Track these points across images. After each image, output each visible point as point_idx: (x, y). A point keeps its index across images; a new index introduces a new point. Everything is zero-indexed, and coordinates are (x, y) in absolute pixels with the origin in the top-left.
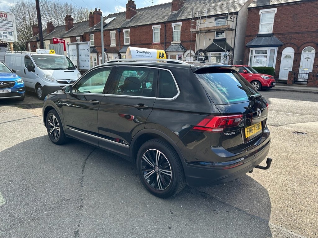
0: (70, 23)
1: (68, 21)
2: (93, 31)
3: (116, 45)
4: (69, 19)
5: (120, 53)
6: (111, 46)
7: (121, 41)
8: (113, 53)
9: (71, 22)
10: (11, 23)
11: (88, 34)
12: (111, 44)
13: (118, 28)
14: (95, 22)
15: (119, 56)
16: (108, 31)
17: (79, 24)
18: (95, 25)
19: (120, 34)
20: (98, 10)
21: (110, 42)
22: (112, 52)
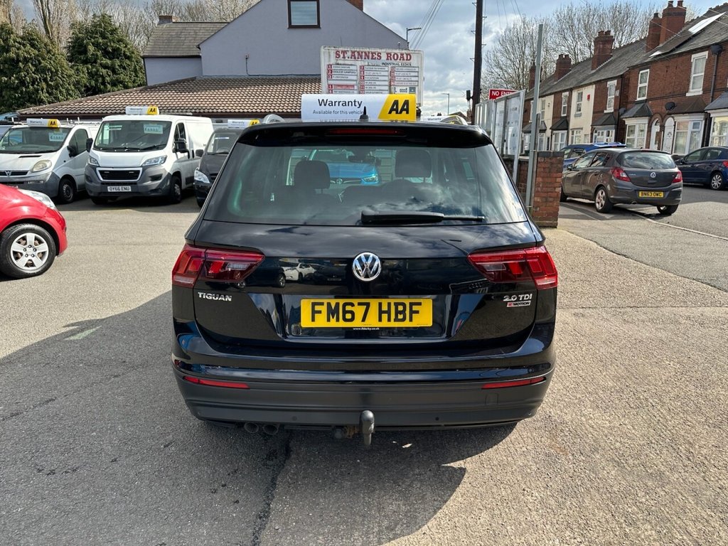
0: (604, 50)
1: (601, 46)
2: (649, 60)
3: (703, 90)
4: (604, 40)
5: (708, 112)
6: (688, 95)
7: (718, 78)
8: (689, 113)
9: (608, 46)
10: (417, 69)
11: (637, 70)
12: (691, 90)
13: (716, 44)
14: (662, 37)
15: (706, 120)
16: (688, 56)
17: (626, 49)
18: (661, 45)
19: (721, 58)
20: (675, 5)
21: (689, 85)
22: (686, 111)
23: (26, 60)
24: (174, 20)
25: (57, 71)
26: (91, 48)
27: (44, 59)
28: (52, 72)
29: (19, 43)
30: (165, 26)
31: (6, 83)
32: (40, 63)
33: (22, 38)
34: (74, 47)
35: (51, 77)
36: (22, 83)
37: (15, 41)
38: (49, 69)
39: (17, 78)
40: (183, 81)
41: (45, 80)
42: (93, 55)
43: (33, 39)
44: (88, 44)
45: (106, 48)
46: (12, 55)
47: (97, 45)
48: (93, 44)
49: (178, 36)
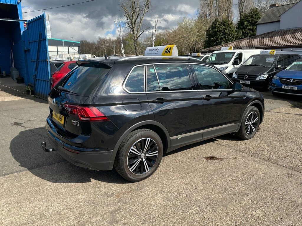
23: (220, 31)
24: (276, 6)
25: (230, 33)
26: (246, 23)
27: (226, 30)
28: (228, 34)
29: (220, 25)
30: (272, 9)
31: (212, 39)
32: (225, 31)
33: (221, 23)
34: (240, 23)
35: (227, 36)
36: (217, 39)
37: (218, 24)
38: (228, 33)
39: (216, 38)
40: (268, 33)
41: (225, 38)
42: (246, 25)
43: (225, 23)
44: (245, 21)
45: (252, 22)
46: (216, 30)
47: (248, 21)
48: (247, 21)
49: (276, 12)
